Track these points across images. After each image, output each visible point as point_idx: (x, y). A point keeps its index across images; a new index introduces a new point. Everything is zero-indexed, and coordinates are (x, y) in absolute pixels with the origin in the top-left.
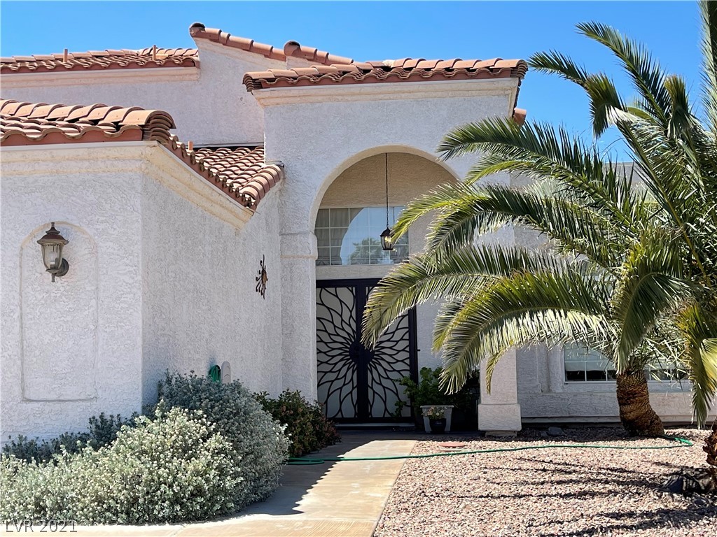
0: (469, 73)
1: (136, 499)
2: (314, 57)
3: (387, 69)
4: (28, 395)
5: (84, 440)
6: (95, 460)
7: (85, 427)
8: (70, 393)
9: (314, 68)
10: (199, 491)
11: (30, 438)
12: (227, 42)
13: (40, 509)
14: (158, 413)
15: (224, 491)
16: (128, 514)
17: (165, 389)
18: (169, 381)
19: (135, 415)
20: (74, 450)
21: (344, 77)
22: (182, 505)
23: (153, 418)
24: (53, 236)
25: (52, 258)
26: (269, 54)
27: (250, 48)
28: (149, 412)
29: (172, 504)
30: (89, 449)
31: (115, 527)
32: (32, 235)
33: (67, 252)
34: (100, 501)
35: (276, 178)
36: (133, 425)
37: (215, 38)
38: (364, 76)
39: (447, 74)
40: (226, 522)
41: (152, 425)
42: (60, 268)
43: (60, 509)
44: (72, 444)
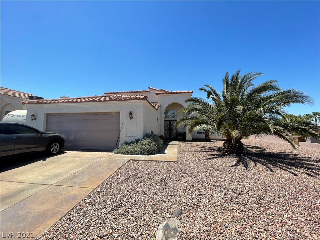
0: (185, 93)
1: (142, 151)
2: (164, 91)
3: (174, 92)
4: (127, 135)
5: (134, 142)
6: (136, 145)
7: (135, 140)
8: (133, 135)
9: (164, 92)
10: (151, 150)
11: (127, 141)
12: (153, 89)
13: (128, 152)
14: (145, 139)
15: (154, 151)
16: (141, 153)
17: (146, 135)
18: (146, 134)
19: (142, 139)
20: (133, 144)
21: (168, 93)
22: (149, 153)
23: (144, 139)
24: (131, 113)
25: (130, 116)
26: (158, 91)
27: (156, 90)
28: (144, 138)
29: (147, 152)
30: (135, 144)
31: (139, 155)
32: (128, 113)
33: (132, 116)
34: (137, 152)
35: (160, 106)
36: (141, 140)
37: (152, 89)
38: (171, 93)
39: (182, 93)
40: (155, 155)
41: (144, 140)
42: (132, 118)
43: (131, 152)
44: (133, 143)
